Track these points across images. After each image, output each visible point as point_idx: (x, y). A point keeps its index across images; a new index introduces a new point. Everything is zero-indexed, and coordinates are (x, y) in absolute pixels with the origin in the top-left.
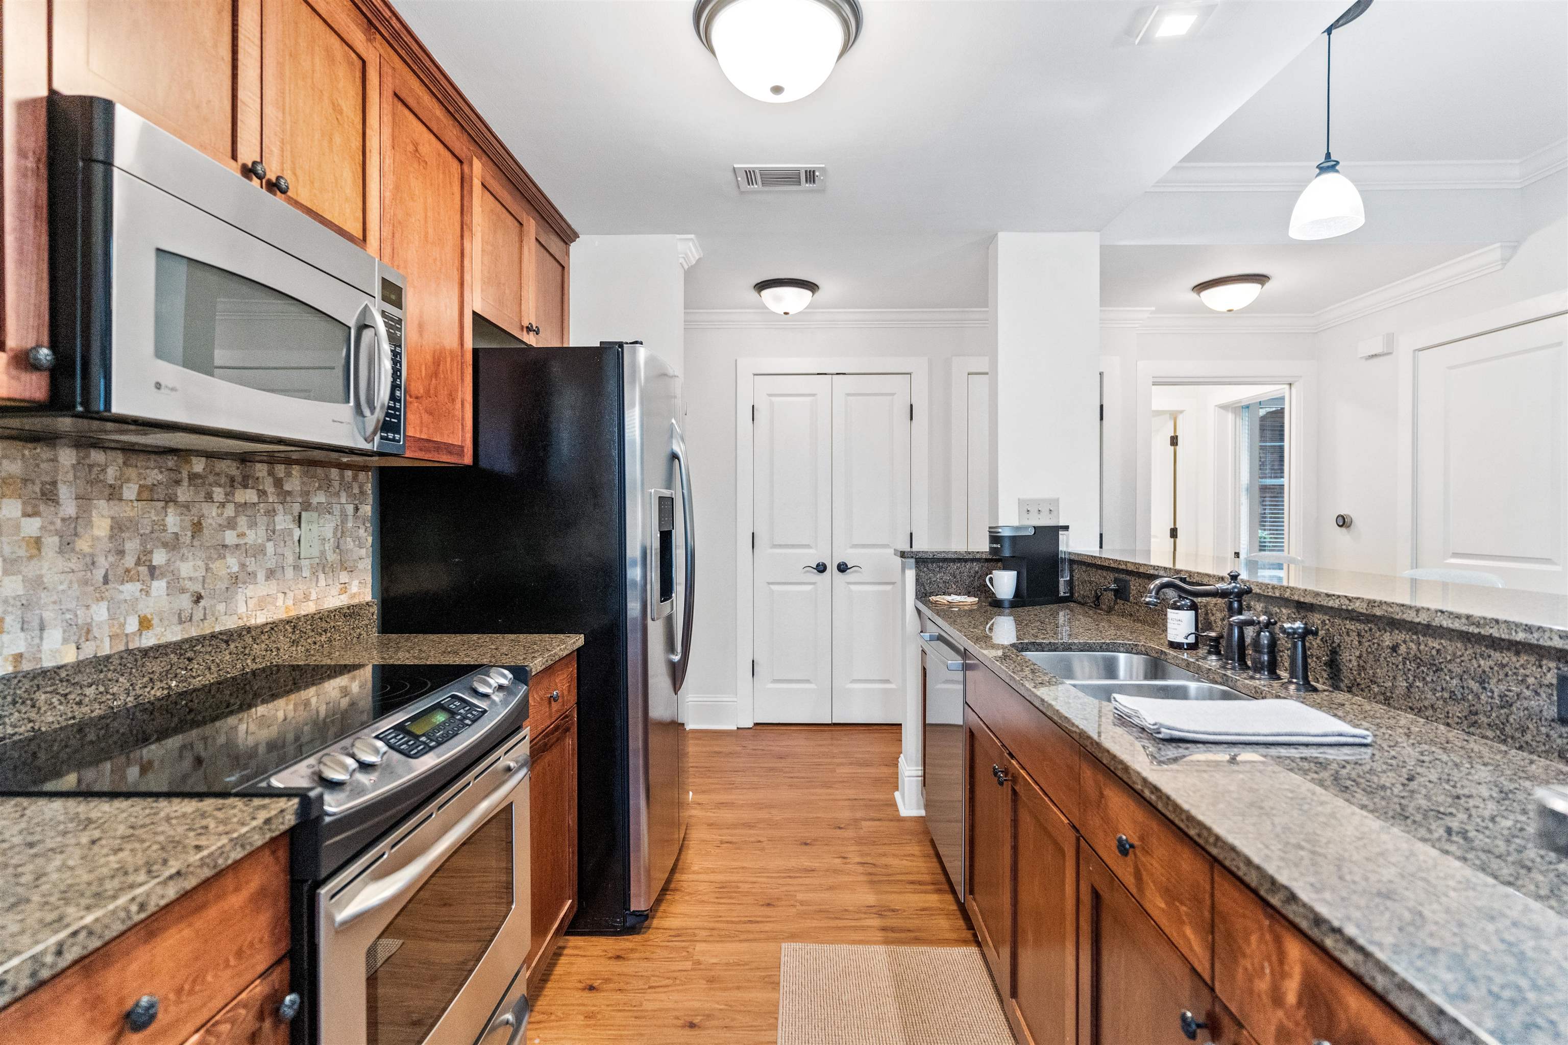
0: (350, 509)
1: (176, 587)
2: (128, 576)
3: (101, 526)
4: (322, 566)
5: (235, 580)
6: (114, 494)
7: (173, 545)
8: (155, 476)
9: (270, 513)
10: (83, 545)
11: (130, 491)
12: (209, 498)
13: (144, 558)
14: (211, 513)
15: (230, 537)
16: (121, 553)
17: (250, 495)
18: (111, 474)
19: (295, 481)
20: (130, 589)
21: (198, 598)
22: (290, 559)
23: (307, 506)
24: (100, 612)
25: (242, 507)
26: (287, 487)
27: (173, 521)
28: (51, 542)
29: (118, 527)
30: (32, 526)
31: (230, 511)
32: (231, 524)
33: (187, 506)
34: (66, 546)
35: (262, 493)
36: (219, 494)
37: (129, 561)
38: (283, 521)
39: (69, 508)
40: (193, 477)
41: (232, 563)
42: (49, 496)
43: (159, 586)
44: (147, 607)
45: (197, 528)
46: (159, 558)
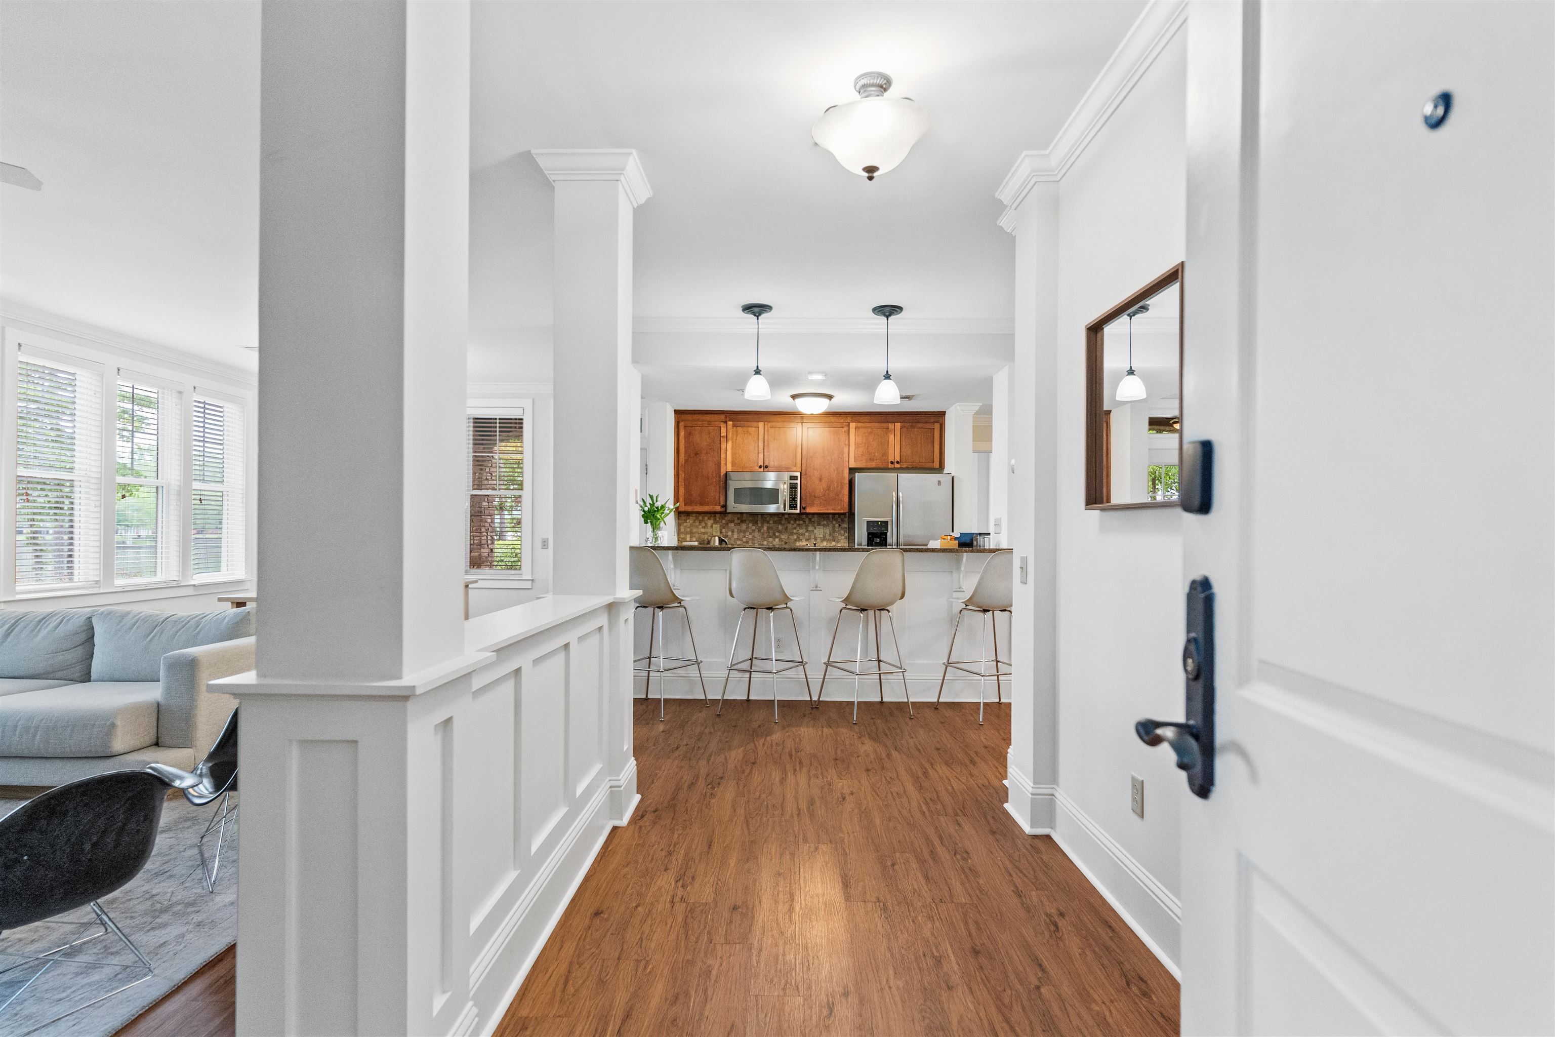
0: (837, 525)
1: (781, 540)
2: (770, 537)
3: (765, 528)
4: (824, 539)
5: (796, 540)
6: (768, 522)
7: (780, 532)
8: (776, 519)
9: (807, 526)
10: (762, 531)
11: (771, 522)
12: (789, 523)
13: (774, 534)
14: (790, 526)
15: (795, 531)
16: (769, 533)
17: (801, 522)
18: (768, 519)
19: (815, 519)
20: (771, 539)
21: (786, 543)
22: (813, 537)
23: (819, 524)
24: (765, 543)
25: (799, 525)
26: (813, 520)
27: (780, 527)
28: (757, 530)
29: (768, 528)
30: (754, 528)
31: (795, 525)
32: (795, 528)
33: (783, 525)
34: (759, 531)
35: (804, 522)
36: (792, 522)
37: (771, 534)
38: (810, 528)
39: (760, 525)
40: (786, 519)
41: (795, 537)
42: (756, 523)
43: (777, 540)
44: (775, 543)
45: (786, 529)
46: (777, 534)
